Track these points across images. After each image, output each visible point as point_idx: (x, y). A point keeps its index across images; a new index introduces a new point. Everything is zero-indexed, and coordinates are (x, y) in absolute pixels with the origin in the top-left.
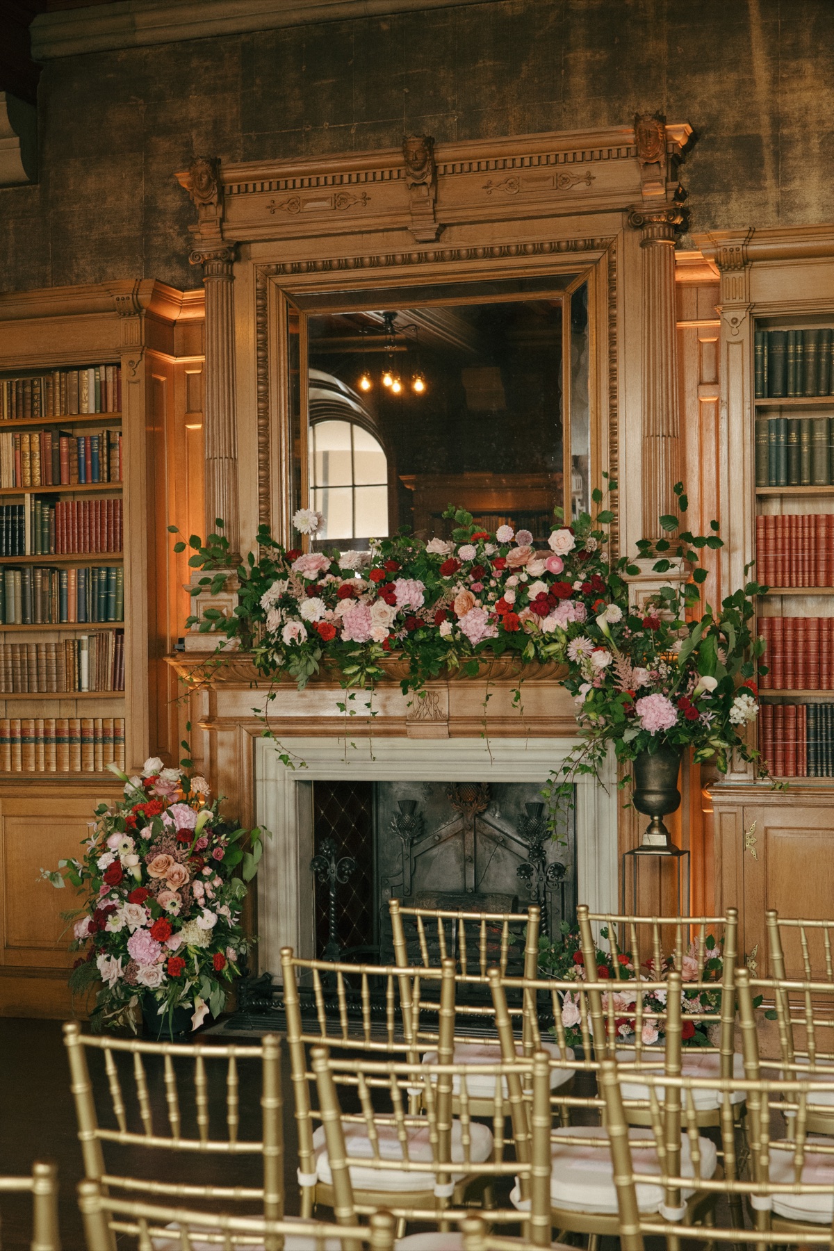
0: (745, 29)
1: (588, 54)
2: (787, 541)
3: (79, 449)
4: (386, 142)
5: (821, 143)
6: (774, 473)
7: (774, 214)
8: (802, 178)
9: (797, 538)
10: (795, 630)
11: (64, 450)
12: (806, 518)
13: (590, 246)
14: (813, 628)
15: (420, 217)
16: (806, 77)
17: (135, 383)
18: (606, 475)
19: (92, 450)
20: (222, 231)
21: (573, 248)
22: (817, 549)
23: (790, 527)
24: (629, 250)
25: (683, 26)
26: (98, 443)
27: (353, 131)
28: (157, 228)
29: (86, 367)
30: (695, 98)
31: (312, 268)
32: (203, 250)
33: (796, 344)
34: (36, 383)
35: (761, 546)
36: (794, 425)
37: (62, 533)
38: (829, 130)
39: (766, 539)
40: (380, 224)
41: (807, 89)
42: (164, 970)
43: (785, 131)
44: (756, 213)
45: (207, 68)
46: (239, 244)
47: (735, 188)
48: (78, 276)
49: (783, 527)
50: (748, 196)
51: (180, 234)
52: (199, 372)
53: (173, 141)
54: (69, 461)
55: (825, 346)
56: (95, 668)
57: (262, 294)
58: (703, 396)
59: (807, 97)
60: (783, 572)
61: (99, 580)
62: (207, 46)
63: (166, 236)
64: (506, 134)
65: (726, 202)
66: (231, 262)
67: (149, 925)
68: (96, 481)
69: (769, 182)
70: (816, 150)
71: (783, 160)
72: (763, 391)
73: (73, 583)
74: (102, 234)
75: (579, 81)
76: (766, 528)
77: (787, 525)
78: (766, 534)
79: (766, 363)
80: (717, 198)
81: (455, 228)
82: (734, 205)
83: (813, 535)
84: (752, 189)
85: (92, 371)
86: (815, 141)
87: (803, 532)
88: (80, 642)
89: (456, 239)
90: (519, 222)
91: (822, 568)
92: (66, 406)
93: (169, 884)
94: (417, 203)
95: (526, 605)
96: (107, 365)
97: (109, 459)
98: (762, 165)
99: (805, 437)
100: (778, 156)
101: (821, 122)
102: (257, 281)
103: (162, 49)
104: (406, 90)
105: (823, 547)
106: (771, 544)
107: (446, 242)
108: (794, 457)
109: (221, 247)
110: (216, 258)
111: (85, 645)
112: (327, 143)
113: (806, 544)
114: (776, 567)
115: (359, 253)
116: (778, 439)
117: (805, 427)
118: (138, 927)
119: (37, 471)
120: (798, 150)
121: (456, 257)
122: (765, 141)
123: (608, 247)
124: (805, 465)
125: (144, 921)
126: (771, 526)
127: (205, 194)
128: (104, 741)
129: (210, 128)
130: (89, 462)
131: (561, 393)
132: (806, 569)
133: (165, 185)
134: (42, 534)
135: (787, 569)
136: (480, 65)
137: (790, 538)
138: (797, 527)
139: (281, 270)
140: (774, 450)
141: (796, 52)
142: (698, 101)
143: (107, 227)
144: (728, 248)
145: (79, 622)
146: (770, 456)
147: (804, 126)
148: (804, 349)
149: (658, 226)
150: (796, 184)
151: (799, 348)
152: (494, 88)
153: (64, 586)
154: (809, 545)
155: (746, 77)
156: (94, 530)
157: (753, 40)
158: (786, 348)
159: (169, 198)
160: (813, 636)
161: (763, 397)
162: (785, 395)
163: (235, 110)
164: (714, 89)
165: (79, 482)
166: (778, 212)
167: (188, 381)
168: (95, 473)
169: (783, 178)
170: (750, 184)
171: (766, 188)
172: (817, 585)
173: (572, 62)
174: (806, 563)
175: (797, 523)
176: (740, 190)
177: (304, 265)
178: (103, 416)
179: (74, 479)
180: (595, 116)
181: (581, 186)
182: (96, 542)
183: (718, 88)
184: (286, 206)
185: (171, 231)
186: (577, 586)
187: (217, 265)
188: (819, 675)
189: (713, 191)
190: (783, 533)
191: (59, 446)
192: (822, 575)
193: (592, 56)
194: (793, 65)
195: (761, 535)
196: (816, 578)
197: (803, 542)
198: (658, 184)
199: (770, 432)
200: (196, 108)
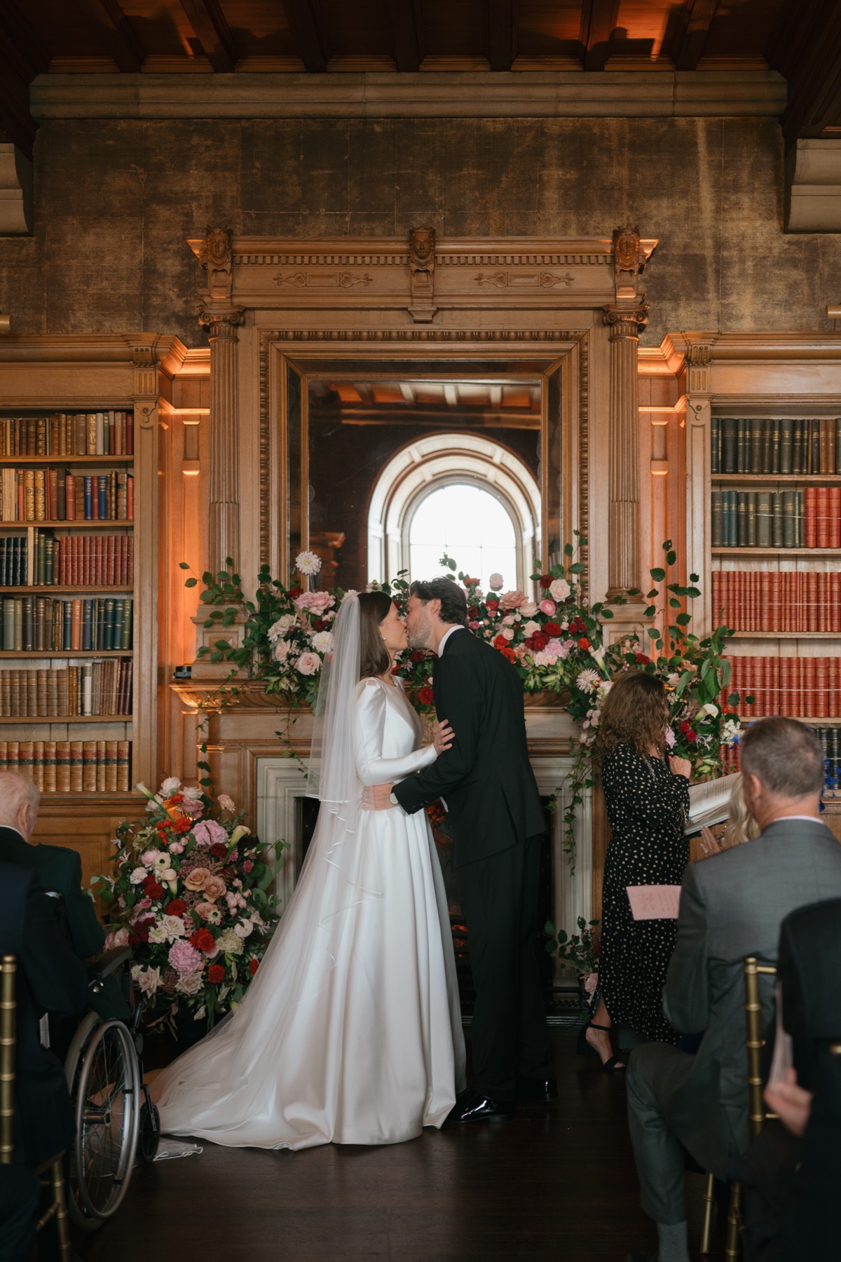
0: (694, 164)
1: (560, 172)
2: (737, 593)
3: (85, 487)
4: (378, 231)
5: (755, 266)
6: (726, 536)
7: (716, 322)
8: (738, 294)
9: (745, 591)
10: (744, 667)
11: (70, 488)
12: (753, 574)
13: (565, 337)
14: (758, 665)
15: (420, 300)
16: (743, 209)
17: (147, 429)
18: (577, 533)
19: (99, 489)
20: (232, 296)
21: (550, 338)
22: (761, 600)
23: (740, 581)
24: (598, 342)
25: (642, 156)
26: (106, 483)
27: (348, 219)
28: (156, 289)
29: (95, 412)
30: (651, 219)
31: (313, 337)
32: (212, 312)
33: (745, 431)
34: (41, 423)
35: (716, 597)
36: (742, 497)
37: (67, 566)
38: (761, 255)
39: (720, 591)
40: (381, 303)
41: (743, 219)
42: (202, 977)
43: (725, 254)
44: (700, 320)
45: (207, 147)
46: (246, 309)
47: (683, 298)
48: (74, 327)
49: (734, 581)
50: (694, 306)
51: (179, 296)
52: (197, 423)
53: (173, 210)
54: (75, 498)
55: (768, 433)
56: (98, 694)
57: (264, 357)
58: (655, 470)
59: (744, 225)
60: (734, 618)
61: (106, 610)
62: (208, 126)
63: (165, 297)
64: (487, 234)
65: (675, 309)
66: (237, 325)
67: (187, 936)
68: (103, 518)
69: (711, 295)
70: (750, 272)
71: (723, 277)
72: (717, 467)
73: (77, 613)
74: (100, 289)
75: (551, 195)
76: (720, 582)
77: (737, 579)
78: (720, 586)
79: (720, 444)
80: (667, 306)
81: (446, 313)
82: (682, 312)
83: (758, 588)
84: (697, 299)
85: (100, 415)
86: (749, 264)
87: (750, 586)
88: (83, 669)
89: (448, 322)
90: (503, 312)
91: (766, 616)
92: (73, 446)
93: (205, 896)
94: (419, 287)
95: (521, 641)
96: (116, 411)
97: (117, 498)
98: (705, 281)
99: (751, 508)
100: (719, 274)
101: (755, 248)
102: (261, 345)
103: (163, 124)
104: (398, 188)
105: (766, 599)
106: (724, 595)
107: (438, 324)
108: (743, 523)
109: (231, 311)
110: (225, 321)
111: (88, 672)
112: (323, 227)
113: (753, 595)
114: (728, 614)
115: (358, 327)
116: (730, 508)
117: (752, 499)
118: (177, 938)
119: (41, 506)
120: (736, 270)
121: (446, 338)
122: (709, 260)
123: (580, 340)
124: (752, 530)
125: (182, 932)
126: (724, 580)
127: (219, 262)
128: (107, 762)
129: (211, 202)
130: (96, 500)
131: (539, 461)
132: (753, 616)
133: (165, 250)
134: (46, 566)
135: (737, 616)
136: (465, 171)
137: (740, 590)
138: (745, 582)
139: (283, 337)
140: (726, 517)
141: (736, 187)
142: (653, 221)
143: (105, 284)
144: (699, 346)
145: (84, 650)
146: (723, 522)
147: (741, 250)
148: (751, 434)
149: (627, 324)
150: (733, 299)
151: (748, 433)
152: (477, 194)
153: (69, 616)
154: (755, 597)
155: (695, 205)
156: (100, 564)
157: (701, 173)
158: (737, 434)
159: (169, 262)
160: (758, 672)
161: (717, 472)
162: (736, 472)
163: (235, 188)
164: (666, 213)
165: (86, 518)
166: (718, 320)
167: (185, 431)
168: (104, 511)
169: (723, 293)
170: (695, 295)
171: (709, 300)
172: (761, 630)
173: (546, 178)
174: (753, 611)
175: (745, 578)
176: (686, 300)
177: (306, 334)
178: (111, 458)
179: (80, 515)
180: (565, 227)
181: (561, 286)
182: (102, 575)
183: (670, 212)
184: (292, 280)
185: (171, 292)
186: (565, 626)
187: (224, 327)
188: (764, 704)
189: (664, 299)
190: (734, 586)
191: (65, 483)
192: (765, 622)
193: (563, 175)
194: (733, 198)
195: (716, 588)
196: (761, 624)
197: (750, 594)
198: (631, 289)
199: (723, 502)
200: (195, 181)
